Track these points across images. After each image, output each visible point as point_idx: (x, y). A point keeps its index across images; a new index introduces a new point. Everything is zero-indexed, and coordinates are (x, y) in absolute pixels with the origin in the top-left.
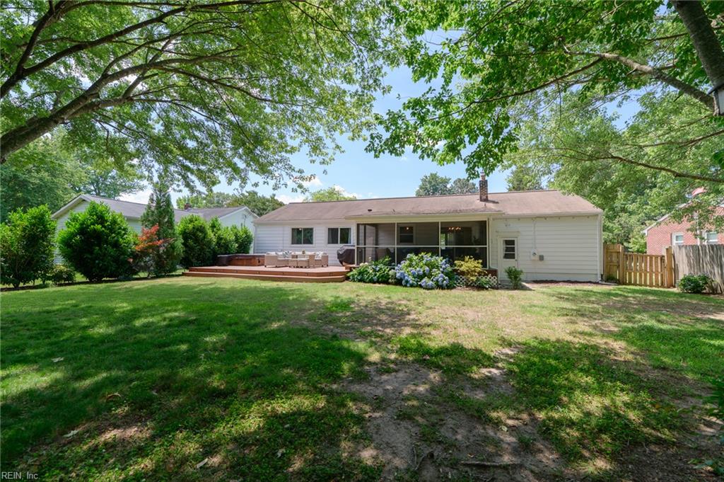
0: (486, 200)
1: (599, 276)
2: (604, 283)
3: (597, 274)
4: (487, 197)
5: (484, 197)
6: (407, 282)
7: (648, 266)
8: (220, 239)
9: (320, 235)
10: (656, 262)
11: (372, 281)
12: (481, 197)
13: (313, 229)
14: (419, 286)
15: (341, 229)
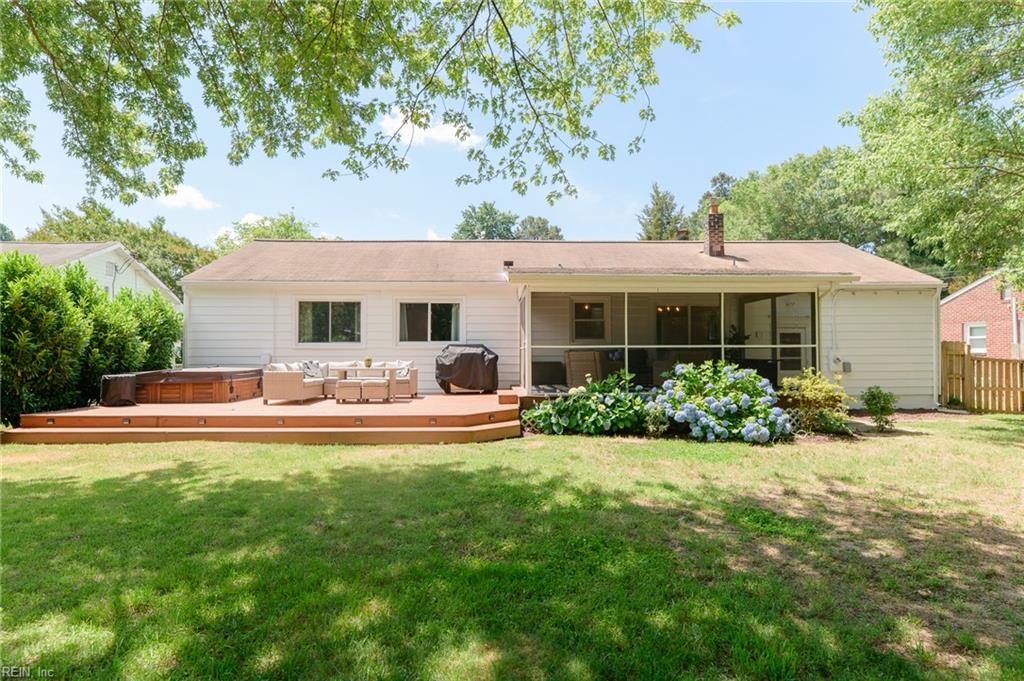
0: (721, 254)
1: (936, 397)
2: (946, 410)
3: (932, 395)
4: (722, 247)
5: (717, 248)
6: (705, 428)
7: (1004, 379)
8: (101, 327)
9: (380, 321)
10: (1015, 371)
11: (601, 432)
12: (711, 248)
13: (359, 304)
14: (739, 438)
15: (432, 305)
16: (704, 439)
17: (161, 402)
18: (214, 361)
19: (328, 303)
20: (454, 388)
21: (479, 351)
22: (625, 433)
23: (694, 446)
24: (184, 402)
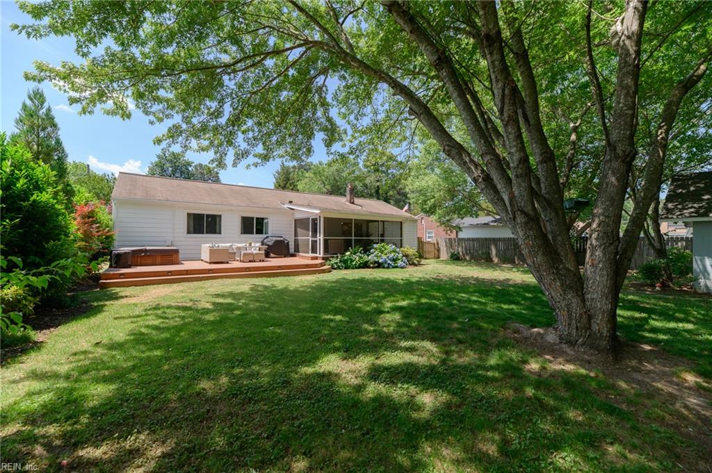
0: (353, 203)
5: (352, 201)
9: (231, 224)
11: (357, 268)
13: (220, 216)
14: (397, 267)
15: (257, 218)
16: (388, 268)
17: (140, 266)
18: (157, 243)
19: (204, 215)
20: (272, 255)
21: (282, 239)
22: (363, 267)
23: (386, 270)
24: (156, 265)
